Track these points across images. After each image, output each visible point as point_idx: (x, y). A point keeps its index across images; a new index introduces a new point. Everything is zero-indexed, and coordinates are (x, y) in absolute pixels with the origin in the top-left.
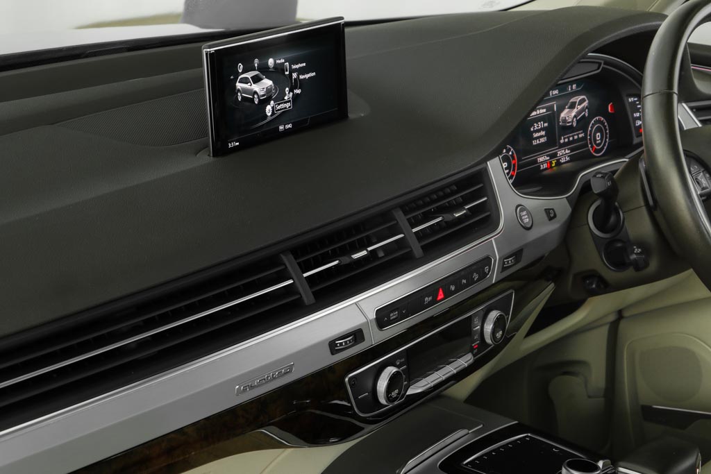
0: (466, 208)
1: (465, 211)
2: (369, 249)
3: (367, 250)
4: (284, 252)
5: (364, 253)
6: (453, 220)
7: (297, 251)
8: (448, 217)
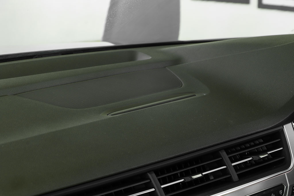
0: (268, 153)
1: (267, 155)
2: (204, 174)
3: (202, 174)
4: (150, 171)
5: (200, 175)
6: (259, 160)
7: (158, 172)
8: (256, 158)
